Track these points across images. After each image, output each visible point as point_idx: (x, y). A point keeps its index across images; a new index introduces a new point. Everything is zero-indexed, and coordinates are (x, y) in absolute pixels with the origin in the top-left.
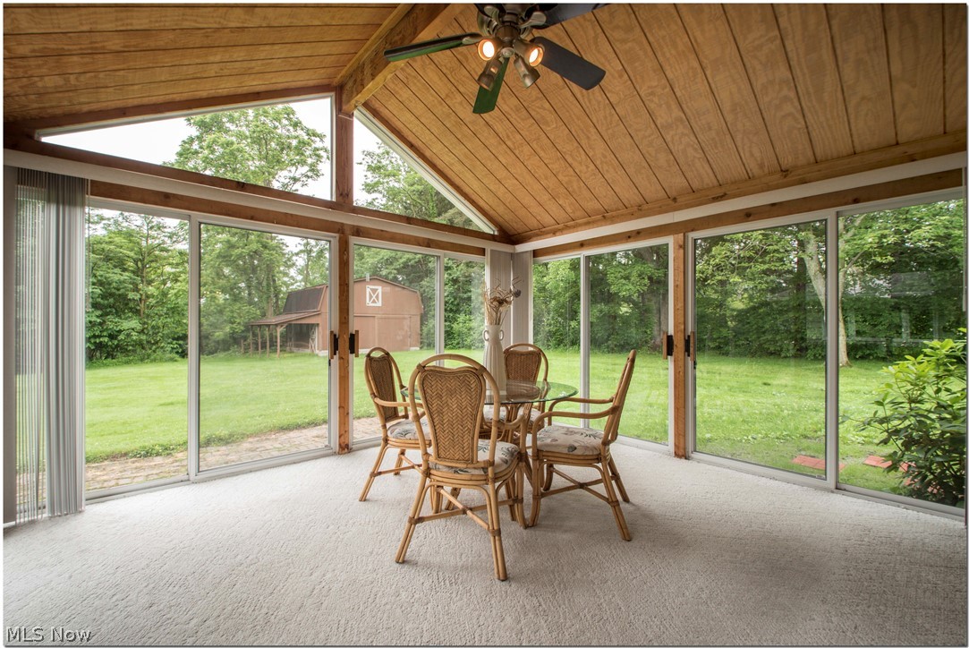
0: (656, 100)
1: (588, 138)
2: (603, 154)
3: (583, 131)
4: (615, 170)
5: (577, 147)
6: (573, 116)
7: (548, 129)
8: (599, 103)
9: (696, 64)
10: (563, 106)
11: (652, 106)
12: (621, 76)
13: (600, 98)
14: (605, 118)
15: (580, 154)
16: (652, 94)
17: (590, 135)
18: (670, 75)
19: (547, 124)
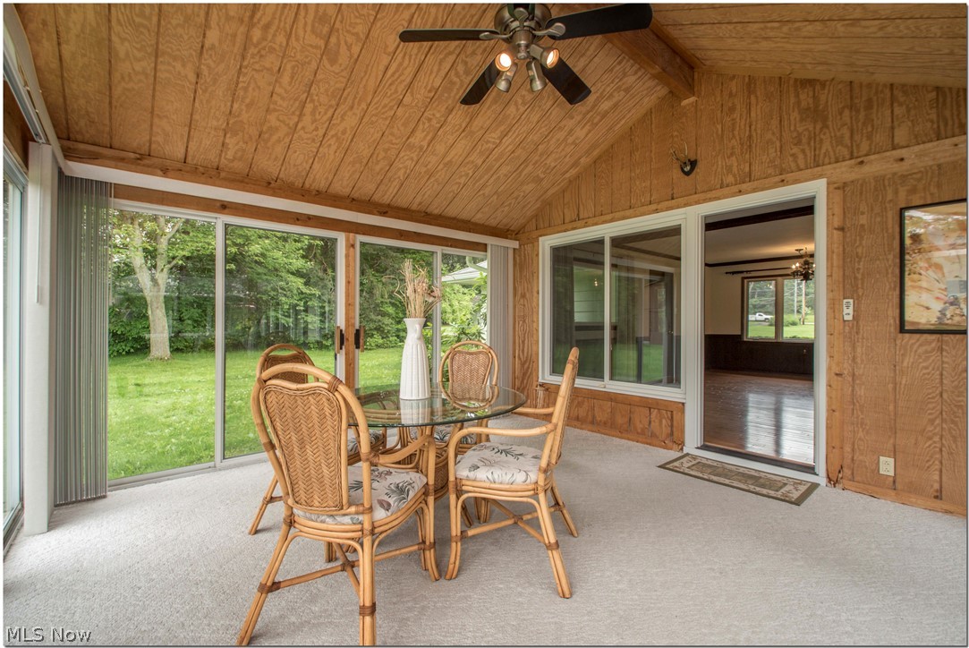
0: (427, 125)
1: (352, 108)
2: (346, 128)
3: (355, 98)
4: (338, 148)
5: (331, 106)
6: (364, 81)
7: (328, 66)
8: (396, 91)
9: (464, 125)
10: (368, 66)
11: (421, 126)
12: (430, 91)
13: (400, 90)
14: (385, 106)
15: (326, 113)
16: (430, 120)
17: (356, 106)
18: (449, 119)
19: (333, 61)
